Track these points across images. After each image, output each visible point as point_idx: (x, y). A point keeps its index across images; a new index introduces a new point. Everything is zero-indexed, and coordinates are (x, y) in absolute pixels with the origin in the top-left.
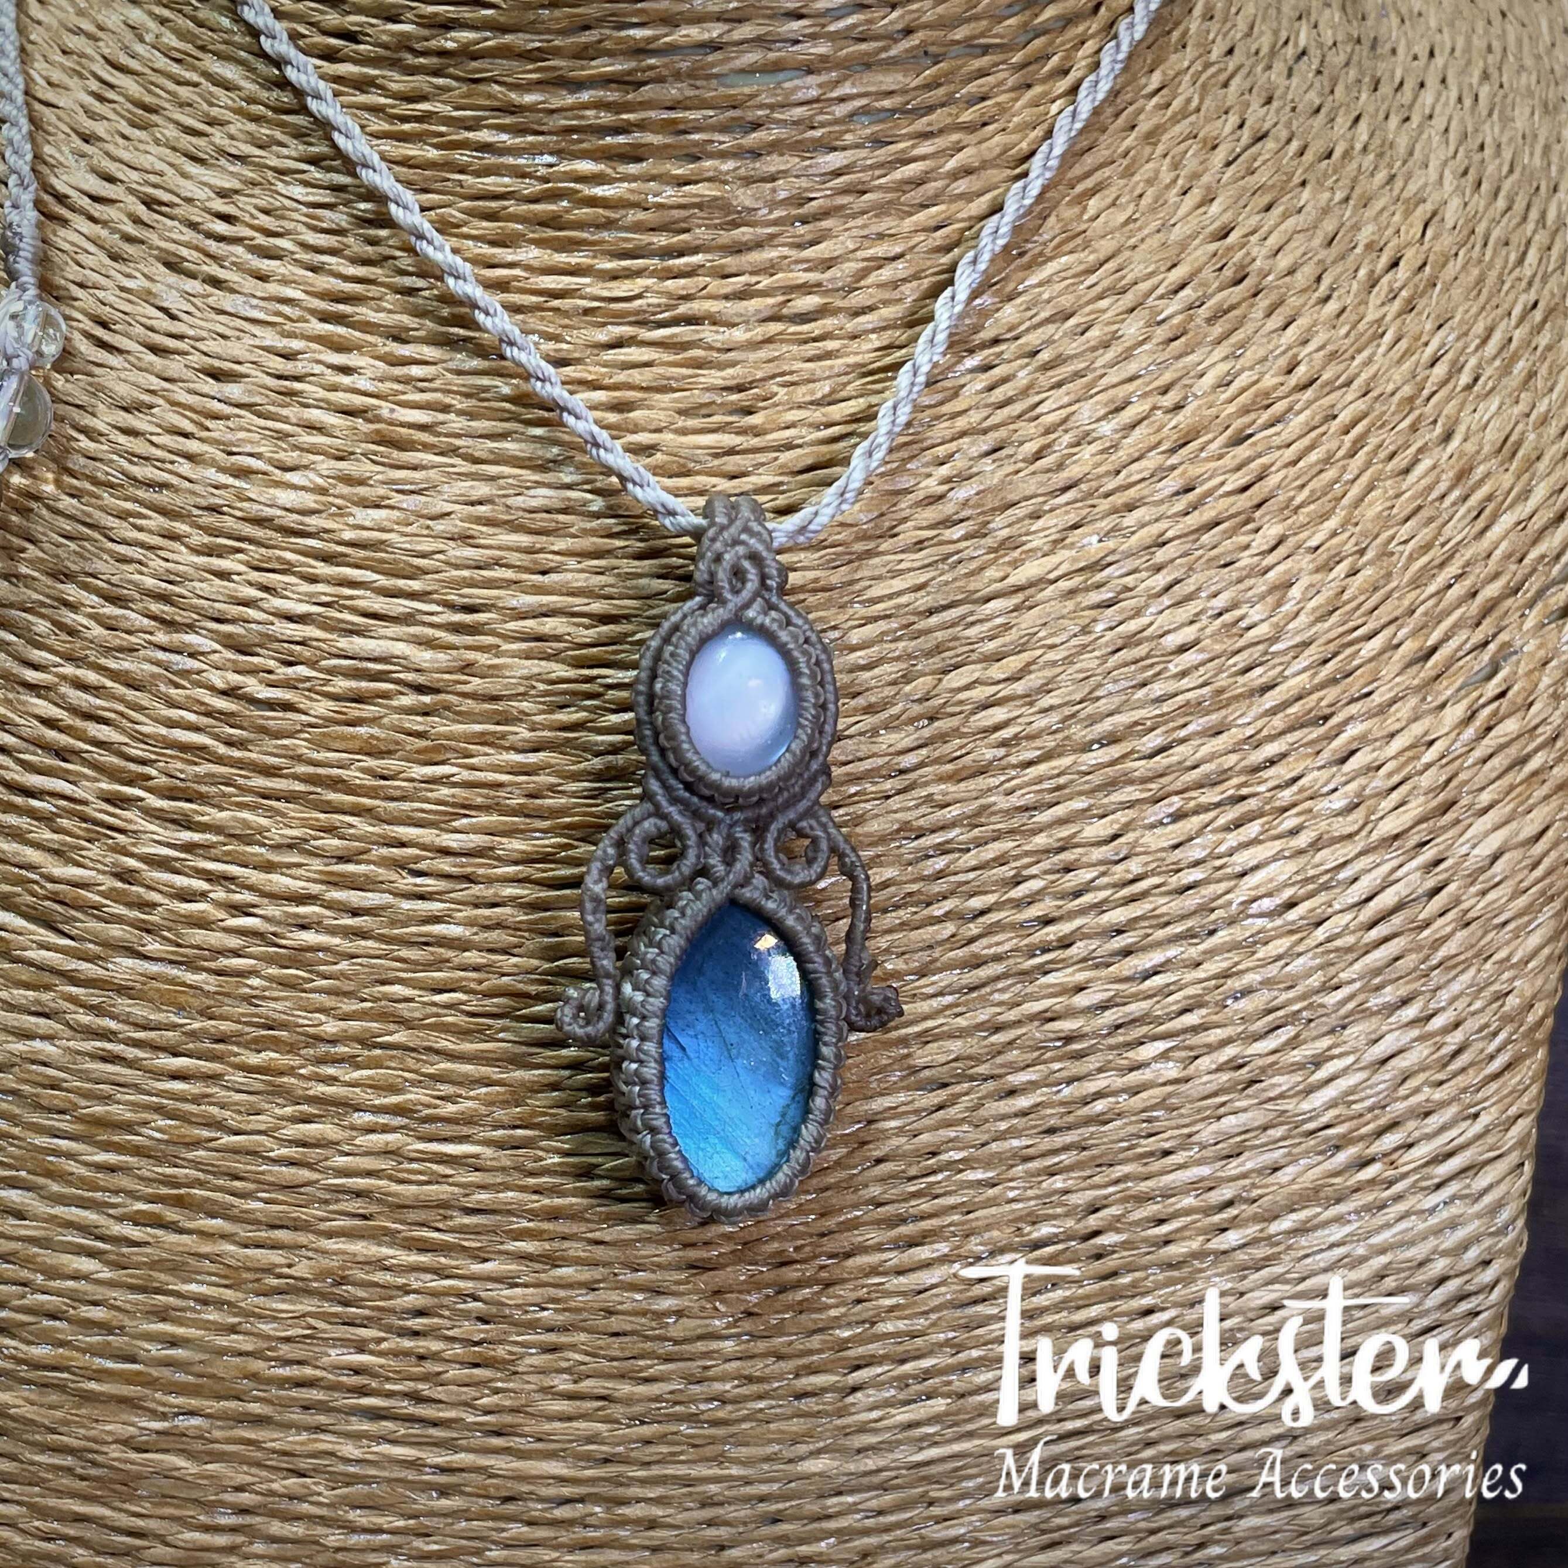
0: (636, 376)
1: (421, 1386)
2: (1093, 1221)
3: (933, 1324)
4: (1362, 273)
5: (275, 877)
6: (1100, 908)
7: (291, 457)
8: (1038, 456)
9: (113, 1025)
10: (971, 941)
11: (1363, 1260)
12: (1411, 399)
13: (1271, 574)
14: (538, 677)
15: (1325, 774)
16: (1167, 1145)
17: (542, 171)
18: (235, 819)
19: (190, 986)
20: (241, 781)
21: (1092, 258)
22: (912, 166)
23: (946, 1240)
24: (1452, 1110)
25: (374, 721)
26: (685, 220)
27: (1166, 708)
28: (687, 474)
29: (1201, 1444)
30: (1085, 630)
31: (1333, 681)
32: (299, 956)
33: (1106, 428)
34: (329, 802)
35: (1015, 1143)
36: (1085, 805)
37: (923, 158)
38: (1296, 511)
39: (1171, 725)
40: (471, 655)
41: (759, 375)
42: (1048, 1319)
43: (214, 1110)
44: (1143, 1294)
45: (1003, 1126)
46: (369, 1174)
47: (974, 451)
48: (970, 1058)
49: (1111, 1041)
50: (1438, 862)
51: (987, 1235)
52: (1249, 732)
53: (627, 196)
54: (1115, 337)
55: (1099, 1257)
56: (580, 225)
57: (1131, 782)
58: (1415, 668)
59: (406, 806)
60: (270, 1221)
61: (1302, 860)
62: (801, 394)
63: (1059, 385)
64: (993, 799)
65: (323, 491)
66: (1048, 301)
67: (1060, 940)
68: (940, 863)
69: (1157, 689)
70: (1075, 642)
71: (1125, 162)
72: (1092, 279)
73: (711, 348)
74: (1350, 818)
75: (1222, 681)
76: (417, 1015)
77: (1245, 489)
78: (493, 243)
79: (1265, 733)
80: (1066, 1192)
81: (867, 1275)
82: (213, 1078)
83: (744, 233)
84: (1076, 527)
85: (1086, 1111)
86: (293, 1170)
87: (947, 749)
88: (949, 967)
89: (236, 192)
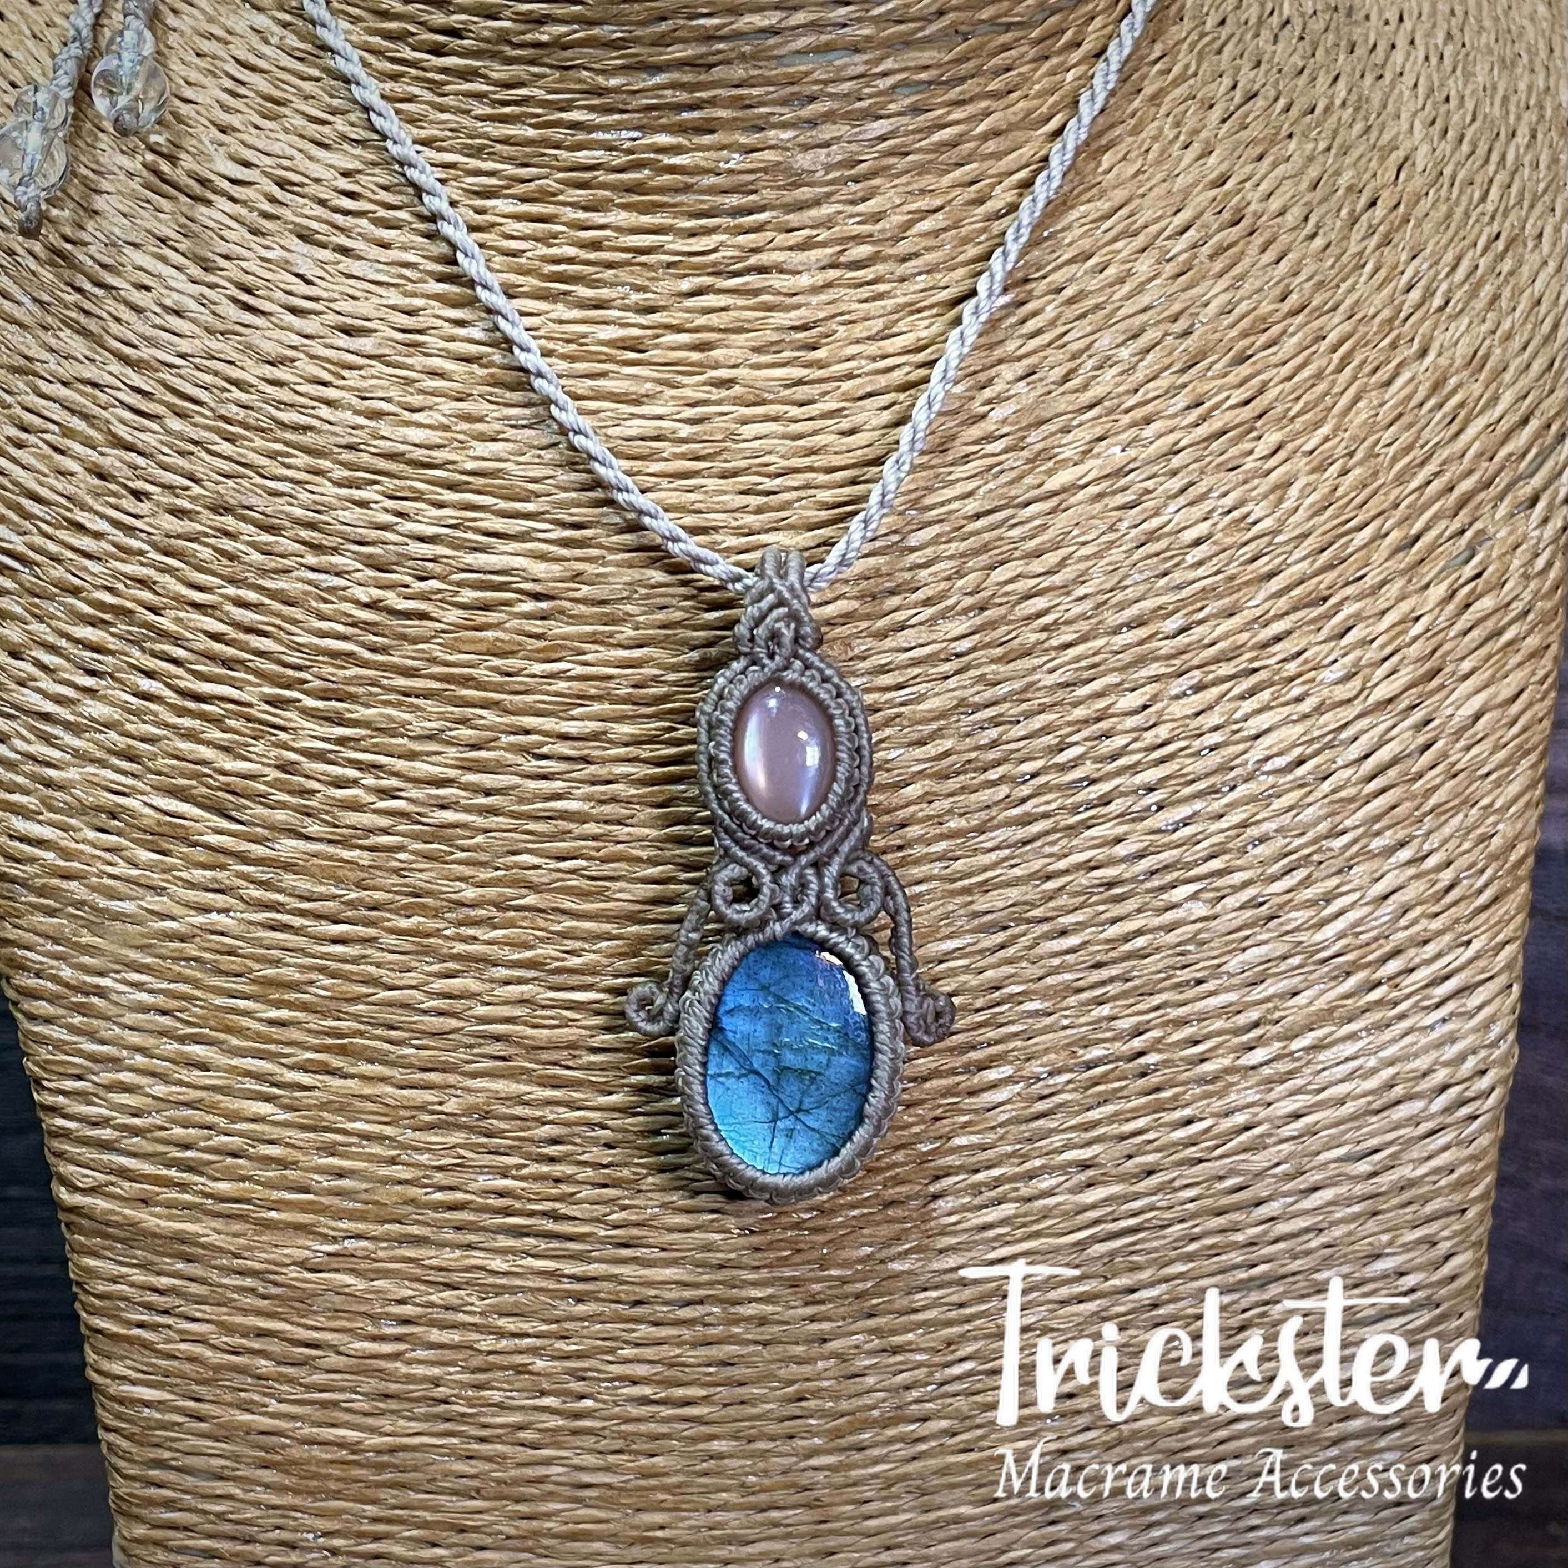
0: (715, 320)
1: (557, 1205)
2: (1137, 1043)
3: (1001, 1138)
4: (1344, 212)
5: (418, 764)
6: (1133, 769)
7: (417, 400)
8: (1066, 379)
9: (280, 898)
10: (1024, 801)
11: (1374, 1071)
12: (1390, 321)
13: (1274, 475)
14: (640, 583)
15: (1327, 647)
16: (1199, 975)
17: (628, 145)
18: (381, 715)
19: (347, 862)
20: (385, 682)
21: (1107, 206)
22: (948, 130)
23: (1011, 1063)
24: (1447, 938)
25: (498, 626)
26: (752, 183)
27: (1184, 593)
28: (763, 402)
29: (1240, 1237)
30: (1112, 529)
31: (1330, 567)
32: (441, 832)
33: (1124, 353)
34: (462, 697)
35: (1068, 977)
36: (1118, 680)
37: (957, 122)
38: (1292, 419)
39: (1191, 608)
40: (580, 566)
41: (822, 315)
42: (1101, 1131)
43: (372, 969)
44: (1184, 1106)
45: (1056, 962)
46: (508, 1020)
47: (1009, 376)
48: (1025, 903)
49: (1148, 885)
50: (1428, 722)
51: (1045, 1059)
52: (1258, 612)
53: (703, 163)
54: (1129, 273)
55: (1144, 1075)
56: (661, 190)
57: (1157, 659)
58: (1401, 555)
59: (528, 698)
60: (422, 1064)
61: (1308, 723)
62: (859, 331)
63: (1084, 316)
64: (1037, 677)
65: (446, 428)
66: (1070, 244)
67: (1100, 798)
68: (994, 733)
69: (1178, 577)
70: (1105, 538)
71: (1133, 122)
72: (1108, 224)
73: (779, 293)
74: (1349, 685)
75: (1231, 570)
76: (545, 880)
77: (1247, 402)
78: (586, 209)
79: (1272, 613)
80: (1113, 1018)
81: (944, 1096)
82: (368, 941)
83: (805, 193)
84: (1101, 439)
85: (1127, 947)
86: (441, 1019)
87: (996, 634)
88: (1008, 823)
89: (359, 172)
